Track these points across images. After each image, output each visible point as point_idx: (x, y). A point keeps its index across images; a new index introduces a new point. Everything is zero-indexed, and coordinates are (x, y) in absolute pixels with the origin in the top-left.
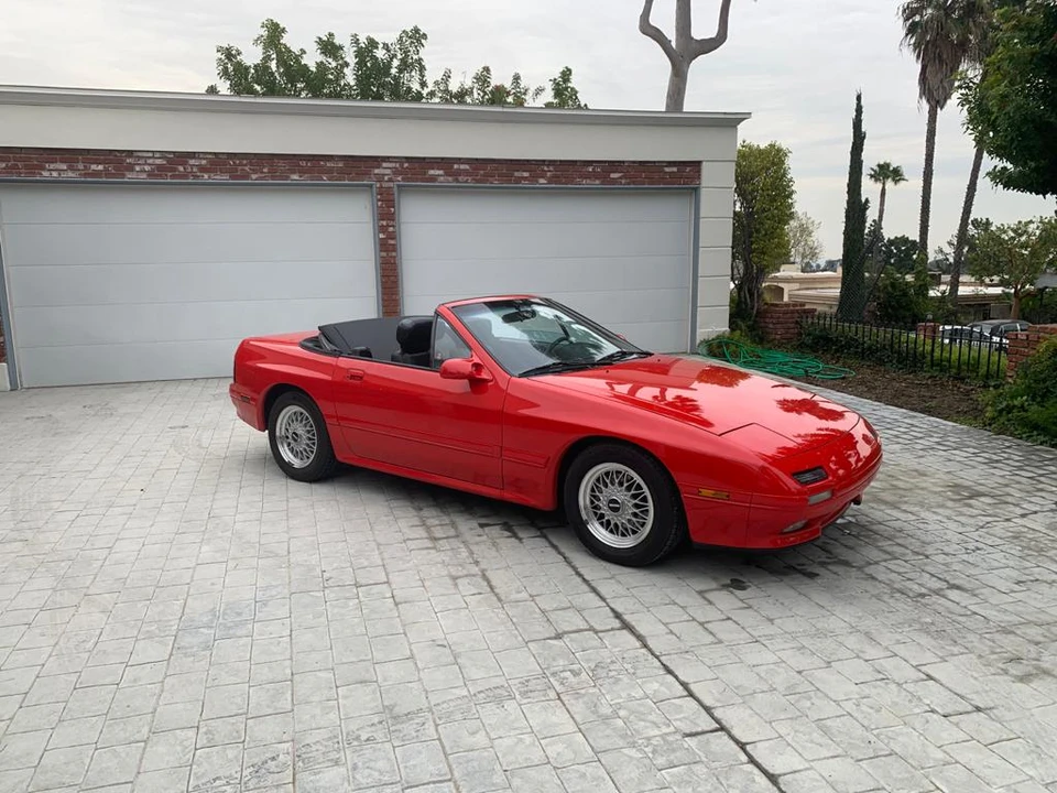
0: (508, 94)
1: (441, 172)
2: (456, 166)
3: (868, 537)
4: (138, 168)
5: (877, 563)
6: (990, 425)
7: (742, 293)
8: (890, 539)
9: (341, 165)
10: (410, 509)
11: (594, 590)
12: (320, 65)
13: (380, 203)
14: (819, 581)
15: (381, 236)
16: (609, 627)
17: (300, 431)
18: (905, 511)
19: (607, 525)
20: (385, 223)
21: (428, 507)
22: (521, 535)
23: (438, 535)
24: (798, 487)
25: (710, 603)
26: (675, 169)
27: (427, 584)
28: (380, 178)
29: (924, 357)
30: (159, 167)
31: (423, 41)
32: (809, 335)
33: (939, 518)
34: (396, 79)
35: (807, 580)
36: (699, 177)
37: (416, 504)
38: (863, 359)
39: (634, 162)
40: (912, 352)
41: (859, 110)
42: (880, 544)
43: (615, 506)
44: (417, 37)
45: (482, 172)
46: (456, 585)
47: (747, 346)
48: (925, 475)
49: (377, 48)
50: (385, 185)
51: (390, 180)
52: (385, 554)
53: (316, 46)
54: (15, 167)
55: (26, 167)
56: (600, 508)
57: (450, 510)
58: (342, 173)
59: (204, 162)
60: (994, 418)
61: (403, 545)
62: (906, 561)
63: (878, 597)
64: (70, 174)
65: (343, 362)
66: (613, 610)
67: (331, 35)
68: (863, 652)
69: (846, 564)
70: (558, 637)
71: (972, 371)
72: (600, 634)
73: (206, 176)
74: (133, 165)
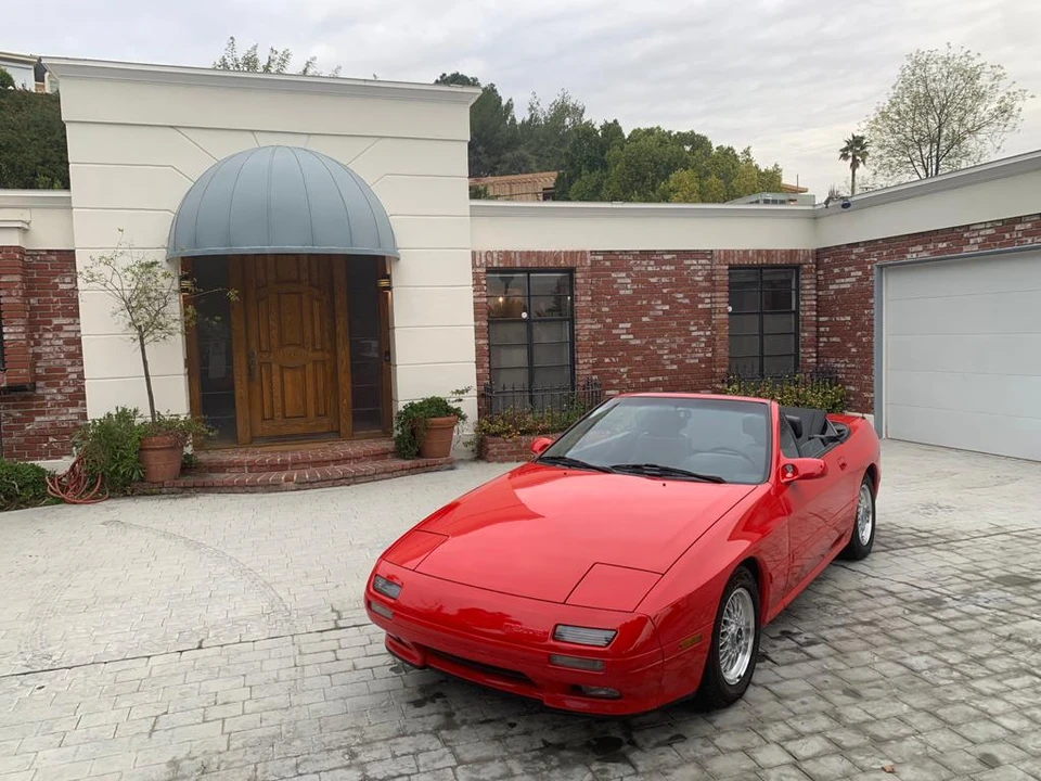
4: (972, 241)
30: (990, 237)
55: (897, 252)
64: (925, 254)
73: (1030, 241)
74: (968, 238)
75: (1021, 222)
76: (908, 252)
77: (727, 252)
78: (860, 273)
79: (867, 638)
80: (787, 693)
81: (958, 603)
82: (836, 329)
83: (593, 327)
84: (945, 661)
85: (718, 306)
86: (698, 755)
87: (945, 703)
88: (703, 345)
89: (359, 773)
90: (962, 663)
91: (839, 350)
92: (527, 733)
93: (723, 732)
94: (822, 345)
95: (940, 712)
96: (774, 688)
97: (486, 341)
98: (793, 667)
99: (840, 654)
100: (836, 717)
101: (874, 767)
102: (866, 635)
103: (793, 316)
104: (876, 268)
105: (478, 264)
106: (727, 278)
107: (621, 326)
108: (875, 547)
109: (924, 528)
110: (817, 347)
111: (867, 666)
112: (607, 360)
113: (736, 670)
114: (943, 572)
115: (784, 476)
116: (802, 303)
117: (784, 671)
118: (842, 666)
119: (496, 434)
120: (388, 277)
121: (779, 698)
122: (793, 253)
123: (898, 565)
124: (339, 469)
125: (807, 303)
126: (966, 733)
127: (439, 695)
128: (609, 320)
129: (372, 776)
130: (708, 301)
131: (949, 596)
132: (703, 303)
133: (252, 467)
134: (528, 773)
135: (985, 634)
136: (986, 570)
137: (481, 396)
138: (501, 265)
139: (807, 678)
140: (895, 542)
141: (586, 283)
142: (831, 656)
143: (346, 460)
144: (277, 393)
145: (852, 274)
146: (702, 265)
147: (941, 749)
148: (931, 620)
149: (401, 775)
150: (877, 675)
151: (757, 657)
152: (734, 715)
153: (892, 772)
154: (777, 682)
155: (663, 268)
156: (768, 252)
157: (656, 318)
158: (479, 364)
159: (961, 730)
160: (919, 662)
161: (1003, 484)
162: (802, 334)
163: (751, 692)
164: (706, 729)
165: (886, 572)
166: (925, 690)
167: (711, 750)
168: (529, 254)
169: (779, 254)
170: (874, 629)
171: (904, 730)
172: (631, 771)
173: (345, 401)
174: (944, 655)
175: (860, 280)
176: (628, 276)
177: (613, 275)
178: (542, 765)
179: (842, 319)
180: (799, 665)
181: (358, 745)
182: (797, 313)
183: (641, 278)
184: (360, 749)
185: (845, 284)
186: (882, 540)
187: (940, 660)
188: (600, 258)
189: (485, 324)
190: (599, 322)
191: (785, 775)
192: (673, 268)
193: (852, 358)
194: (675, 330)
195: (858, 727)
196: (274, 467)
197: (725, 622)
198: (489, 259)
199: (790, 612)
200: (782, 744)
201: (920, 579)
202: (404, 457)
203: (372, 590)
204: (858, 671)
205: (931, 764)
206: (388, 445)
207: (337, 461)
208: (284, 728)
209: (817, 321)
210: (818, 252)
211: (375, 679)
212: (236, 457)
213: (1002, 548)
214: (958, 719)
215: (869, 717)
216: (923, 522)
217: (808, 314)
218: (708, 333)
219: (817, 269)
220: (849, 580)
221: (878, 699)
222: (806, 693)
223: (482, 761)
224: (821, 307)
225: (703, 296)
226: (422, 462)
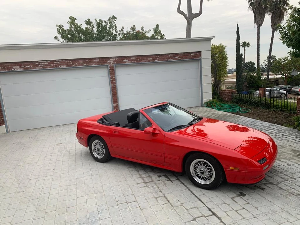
0: (141, 32)
1: (127, 60)
2: (131, 58)
3: (275, 172)
4: (39, 66)
5: (281, 183)
6: (297, 127)
7: (215, 88)
8: (282, 173)
9: (98, 60)
10: (136, 171)
11: (200, 200)
12: (86, 28)
13: (110, 70)
14: (266, 191)
15: (111, 80)
16: (209, 215)
17: (99, 148)
18: (282, 162)
19: (200, 177)
20: (112, 76)
21: (141, 170)
22: (172, 179)
23: (147, 181)
24: (259, 164)
25: (236, 202)
26: (194, 54)
27: (149, 201)
28: (110, 63)
29: (271, 104)
30: (46, 65)
31: (116, 19)
32: (235, 99)
33: (293, 163)
34: (108, 31)
35: (262, 191)
36: (201, 56)
37: (137, 169)
38: (252, 105)
39: (182, 53)
40: (267, 103)
41: (238, 28)
42: (279, 175)
43: (202, 172)
44: (114, 18)
45: (139, 59)
46: (157, 200)
47: (218, 103)
48: (284, 147)
49: (103, 22)
50: (111, 65)
51: (113, 64)
52: (132, 190)
53: (85, 23)
54: (4, 68)
55: (7, 68)
56: (197, 172)
57: (148, 171)
58: (99, 63)
59: (59, 62)
60: (297, 125)
61: (137, 186)
62: (289, 181)
63: (286, 196)
64: (20, 69)
65: (112, 127)
66: (207, 207)
67: (89, 19)
68: (289, 219)
69: (272, 183)
70: (194, 220)
71: (286, 108)
72: (207, 218)
73: (59, 66)
75: (56, 61)
76: (13, 68)
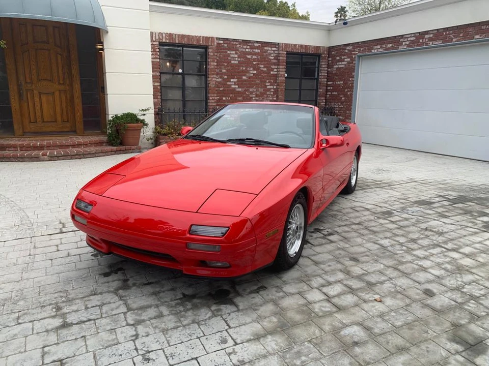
4: (404, 44)
30: (413, 41)
54: (365, 49)
64: (381, 50)
73: (431, 43)
74: (402, 42)
75: (428, 34)
76: (373, 49)
77: (286, 45)
78: (349, 60)
79: (359, 231)
80: (320, 260)
81: (399, 213)
82: (336, 88)
83: (217, 80)
84: (398, 241)
85: (280, 73)
86: (274, 297)
87: (402, 263)
88: (272, 93)
89: (61, 320)
90: (406, 242)
91: (335, 99)
92: (173, 289)
93: (287, 284)
94: (328, 96)
95: (400, 267)
96: (313, 258)
97: (159, 84)
98: (323, 247)
99: (346, 239)
100: (347, 273)
101: (371, 299)
102: (358, 230)
103: (316, 80)
104: (357, 57)
105: (154, 39)
106: (285, 59)
107: (232, 80)
108: (357, 188)
109: (378, 180)
110: (326, 97)
111: (360, 245)
112: (224, 99)
113: (294, 248)
114: (390, 199)
115: (321, 146)
116: (320, 74)
117: (318, 249)
118: (347, 246)
119: (165, 135)
120: (102, 43)
121: (316, 263)
122: (318, 48)
123: (368, 196)
124: (75, 150)
125: (323, 74)
126: (414, 278)
127: (120, 269)
128: (226, 77)
129: (70, 322)
130: (275, 70)
131: (394, 210)
132: (273, 71)
133: (22, 148)
134: (172, 314)
135: (415, 228)
136: (409, 198)
137: (156, 114)
138: (167, 41)
139: (330, 252)
140: (367, 186)
141: (214, 55)
142: (342, 240)
143: (79, 145)
144: (38, 108)
145: (346, 60)
146: (273, 50)
147: (404, 287)
148: (388, 222)
149: (89, 320)
150: (366, 250)
151: (304, 242)
152: (293, 274)
153: (380, 301)
154: (314, 255)
155: (254, 50)
156: (306, 46)
157: (250, 77)
158: (155, 96)
159: (411, 277)
160: (386, 242)
161: (409, 161)
162: (319, 90)
163: (301, 261)
164: (277, 282)
165: (362, 199)
166: (390, 257)
167: (281, 294)
168: (183, 36)
169: (311, 48)
170: (361, 227)
171: (383, 278)
172: (235, 309)
173: (79, 114)
174: (397, 239)
175: (349, 63)
176: (236, 53)
177: (229, 52)
178: (181, 308)
179: (339, 83)
180: (325, 246)
181: (63, 302)
182: (317, 79)
183: (243, 55)
184: (64, 304)
185: (341, 65)
186: (359, 185)
187: (396, 241)
188: (222, 42)
189: (158, 74)
190: (220, 78)
191: (323, 307)
192: (259, 51)
193: (342, 103)
194: (259, 84)
195: (359, 278)
196: (35, 148)
197: (290, 223)
198: (161, 37)
199: (319, 219)
200: (320, 288)
201: (380, 202)
202: (112, 145)
203: (75, 208)
204: (355, 248)
205: (400, 296)
206: (104, 138)
207: (74, 146)
208: (13, 294)
209: (327, 84)
210: (329, 47)
211: (81, 261)
212: (12, 142)
213: (414, 188)
214: (409, 271)
215: (364, 272)
216: (378, 177)
217: (323, 80)
218: (275, 87)
219: (329, 57)
220: (346, 203)
221: (368, 262)
222: (330, 260)
223: (143, 308)
224: (329, 77)
225: (273, 67)
226: (123, 148)
